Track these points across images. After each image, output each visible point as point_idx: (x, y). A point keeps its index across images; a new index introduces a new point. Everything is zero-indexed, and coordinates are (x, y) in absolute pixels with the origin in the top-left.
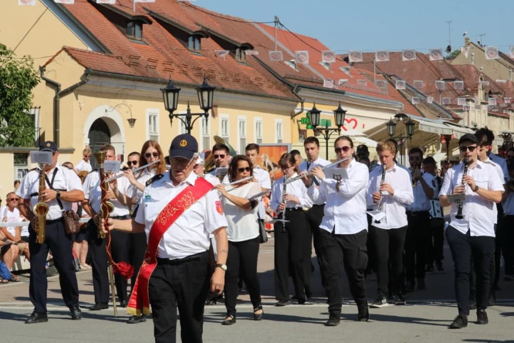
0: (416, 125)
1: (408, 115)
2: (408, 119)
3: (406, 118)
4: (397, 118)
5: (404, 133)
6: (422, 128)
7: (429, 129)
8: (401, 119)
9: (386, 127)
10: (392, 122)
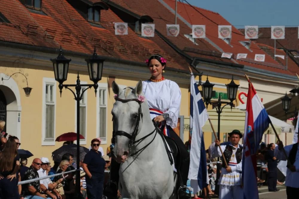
4: (292, 93)
8: (296, 94)
9: (281, 102)
10: (287, 97)
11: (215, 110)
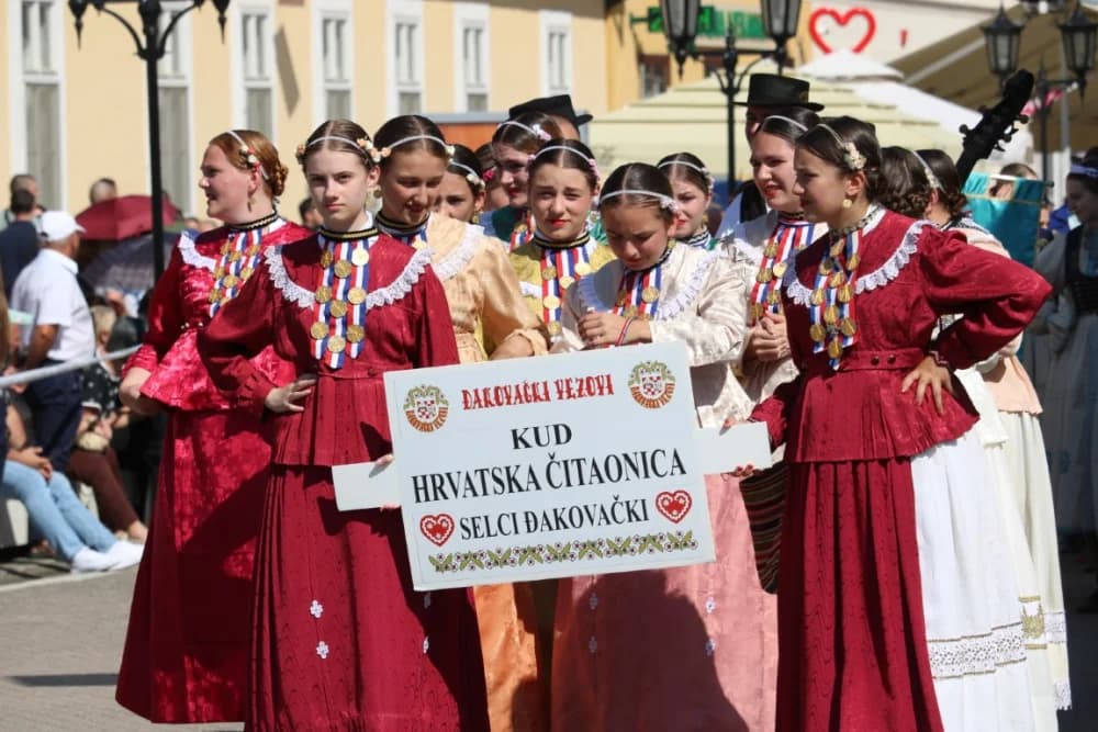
2: (1072, 7)
4: (1026, 4)
8: (1043, 6)
9: (981, 42)
10: (1007, 22)
11: (713, 81)
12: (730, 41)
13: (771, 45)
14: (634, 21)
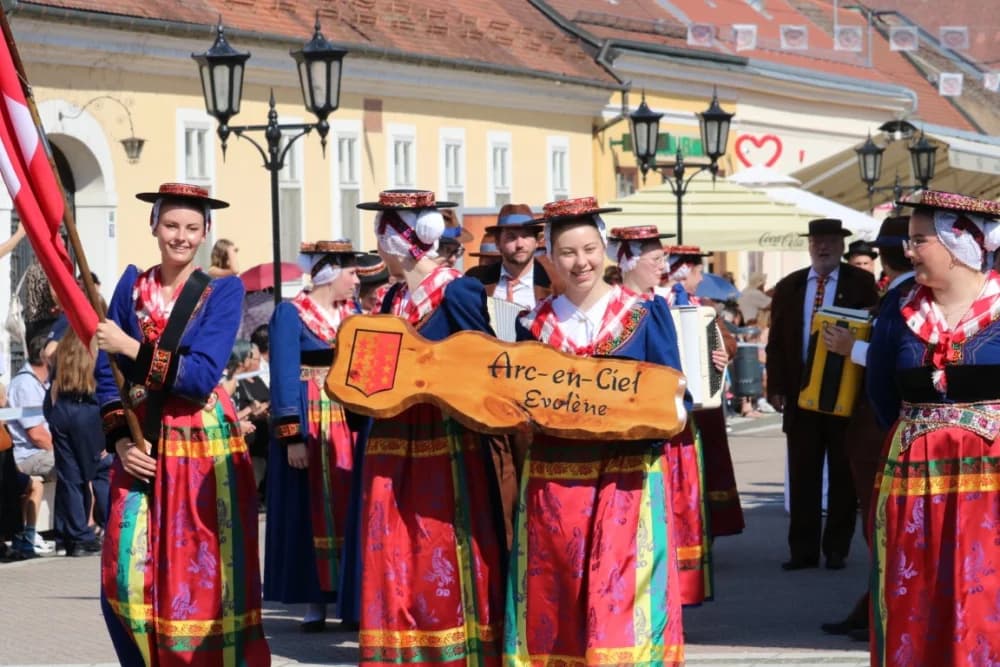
0: (938, 151)
1: (917, 124)
2: (917, 135)
3: (910, 132)
4: (886, 134)
5: (907, 178)
6: (957, 160)
7: (980, 165)
8: (898, 135)
9: (855, 159)
10: (873, 145)
11: (667, 186)
12: (679, 158)
13: (707, 161)
14: (613, 143)
